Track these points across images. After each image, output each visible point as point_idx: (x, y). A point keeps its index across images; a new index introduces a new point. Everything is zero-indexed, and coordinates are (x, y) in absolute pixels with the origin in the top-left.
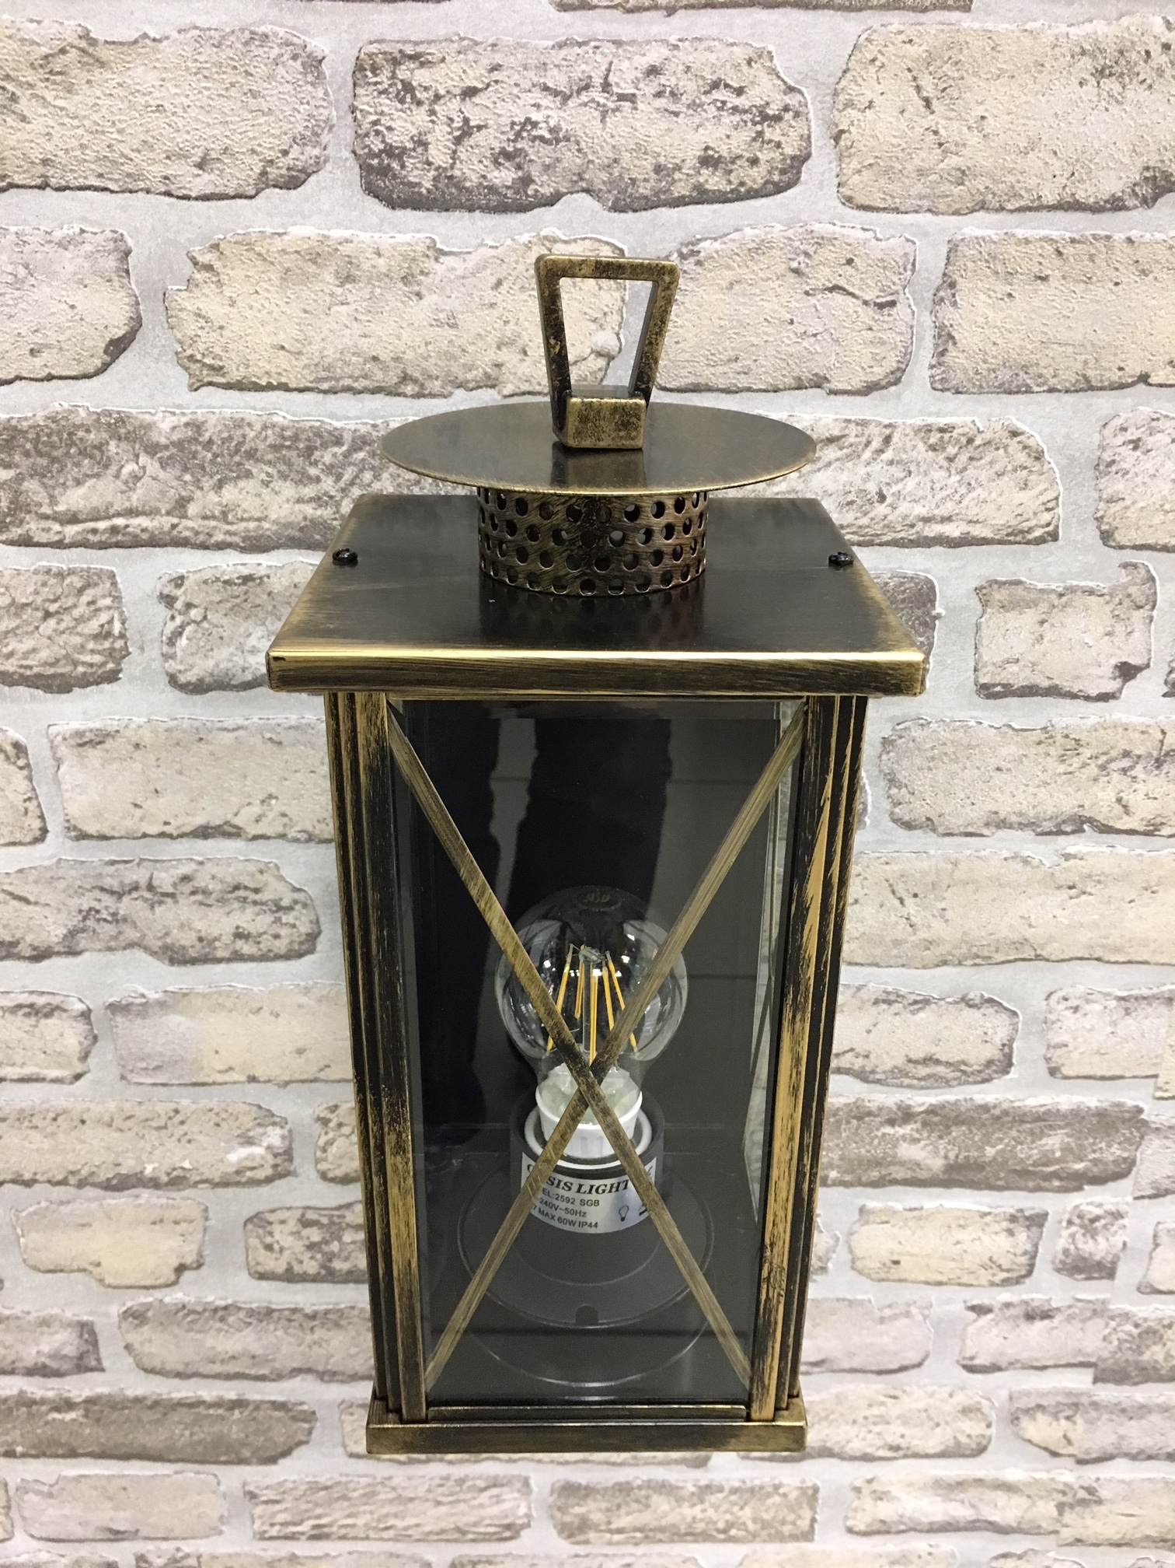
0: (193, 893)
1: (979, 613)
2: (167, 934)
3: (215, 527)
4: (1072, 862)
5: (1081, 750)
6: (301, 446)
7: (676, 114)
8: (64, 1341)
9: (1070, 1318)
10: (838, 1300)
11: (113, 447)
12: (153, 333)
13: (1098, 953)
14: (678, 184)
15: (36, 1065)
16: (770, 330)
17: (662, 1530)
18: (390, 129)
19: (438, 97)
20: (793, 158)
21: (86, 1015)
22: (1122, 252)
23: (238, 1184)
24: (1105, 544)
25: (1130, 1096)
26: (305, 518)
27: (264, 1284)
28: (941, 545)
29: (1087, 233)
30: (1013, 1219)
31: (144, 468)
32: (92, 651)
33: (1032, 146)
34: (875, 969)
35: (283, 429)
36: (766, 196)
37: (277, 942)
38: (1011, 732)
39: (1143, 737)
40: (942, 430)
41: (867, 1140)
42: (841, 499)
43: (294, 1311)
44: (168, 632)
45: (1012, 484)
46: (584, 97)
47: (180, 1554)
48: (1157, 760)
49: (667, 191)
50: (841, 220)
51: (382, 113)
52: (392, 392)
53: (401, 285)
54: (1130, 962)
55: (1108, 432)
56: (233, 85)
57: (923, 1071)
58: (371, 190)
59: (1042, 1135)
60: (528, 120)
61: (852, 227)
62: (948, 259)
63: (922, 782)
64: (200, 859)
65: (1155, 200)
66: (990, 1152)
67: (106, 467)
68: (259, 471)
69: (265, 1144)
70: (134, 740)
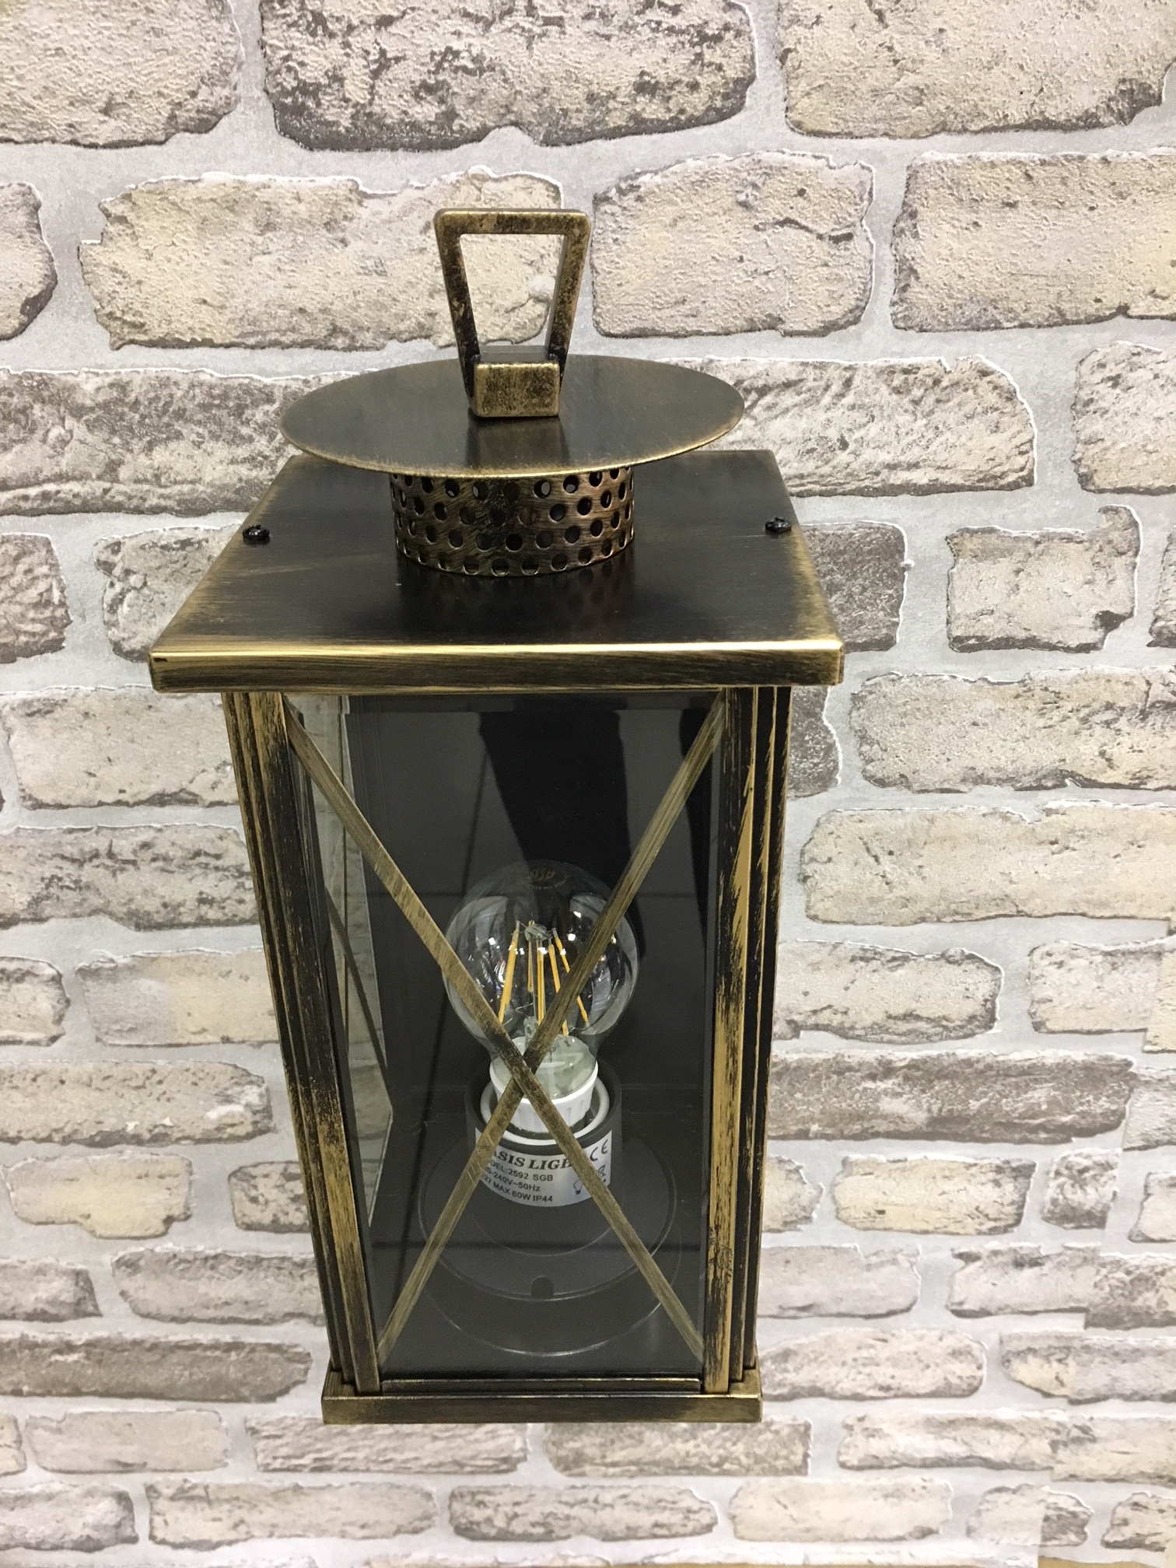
0: (154, 860)
1: (951, 564)
2: (131, 900)
3: (148, 491)
4: (1054, 817)
5: (1061, 703)
6: (231, 404)
7: (608, 38)
8: (60, 1289)
9: (1060, 1265)
10: (823, 1248)
11: (37, 411)
12: (69, 289)
13: (1084, 909)
14: (614, 114)
15: (12, 1028)
16: (718, 269)
17: (656, 1464)
18: (302, 64)
19: (351, 28)
20: (737, 81)
21: (57, 979)
22: (1097, 175)
23: (219, 1140)
24: (1083, 488)
25: (1118, 1050)
26: (240, 480)
27: (252, 1234)
28: (909, 493)
29: (1059, 154)
30: (999, 1170)
31: (71, 432)
32: (33, 620)
33: (996, 60)
34: (852, 927)
35: (211, 387)
36: (710, 123)
37: (242, 907)
38: (987, 686)
39: (1126, 688)
40: (906, 371)
41: (848, 1094)
42: (800, 447)
43: (283, 1259)
44: (108, 599)
45: (982, 427)
46: (508, 22)
47: (188, 1485)
48: (1142, 712)
49: (602, 122)
50: (791, 147)
51: (293, 48)
52: (323, 346)
53: (324, 232)
54: (1115, 917)
55: (1084, 369)
56: (134, 23)
57: (904, 1027)
58: (286, 131)
59: (1028, 1088)
60: (449, 50)
61: (802, 155)
62: (908, 185)
63: (895, 739)
64: (159, 826)
65: (1132, 116)
66: (974, 1105)
67: (32, 431)
68: (190, 432)
69: (243, 1102)
70: (82, 708)
